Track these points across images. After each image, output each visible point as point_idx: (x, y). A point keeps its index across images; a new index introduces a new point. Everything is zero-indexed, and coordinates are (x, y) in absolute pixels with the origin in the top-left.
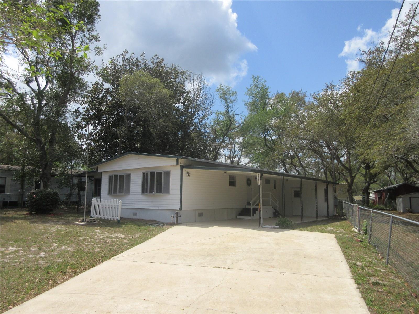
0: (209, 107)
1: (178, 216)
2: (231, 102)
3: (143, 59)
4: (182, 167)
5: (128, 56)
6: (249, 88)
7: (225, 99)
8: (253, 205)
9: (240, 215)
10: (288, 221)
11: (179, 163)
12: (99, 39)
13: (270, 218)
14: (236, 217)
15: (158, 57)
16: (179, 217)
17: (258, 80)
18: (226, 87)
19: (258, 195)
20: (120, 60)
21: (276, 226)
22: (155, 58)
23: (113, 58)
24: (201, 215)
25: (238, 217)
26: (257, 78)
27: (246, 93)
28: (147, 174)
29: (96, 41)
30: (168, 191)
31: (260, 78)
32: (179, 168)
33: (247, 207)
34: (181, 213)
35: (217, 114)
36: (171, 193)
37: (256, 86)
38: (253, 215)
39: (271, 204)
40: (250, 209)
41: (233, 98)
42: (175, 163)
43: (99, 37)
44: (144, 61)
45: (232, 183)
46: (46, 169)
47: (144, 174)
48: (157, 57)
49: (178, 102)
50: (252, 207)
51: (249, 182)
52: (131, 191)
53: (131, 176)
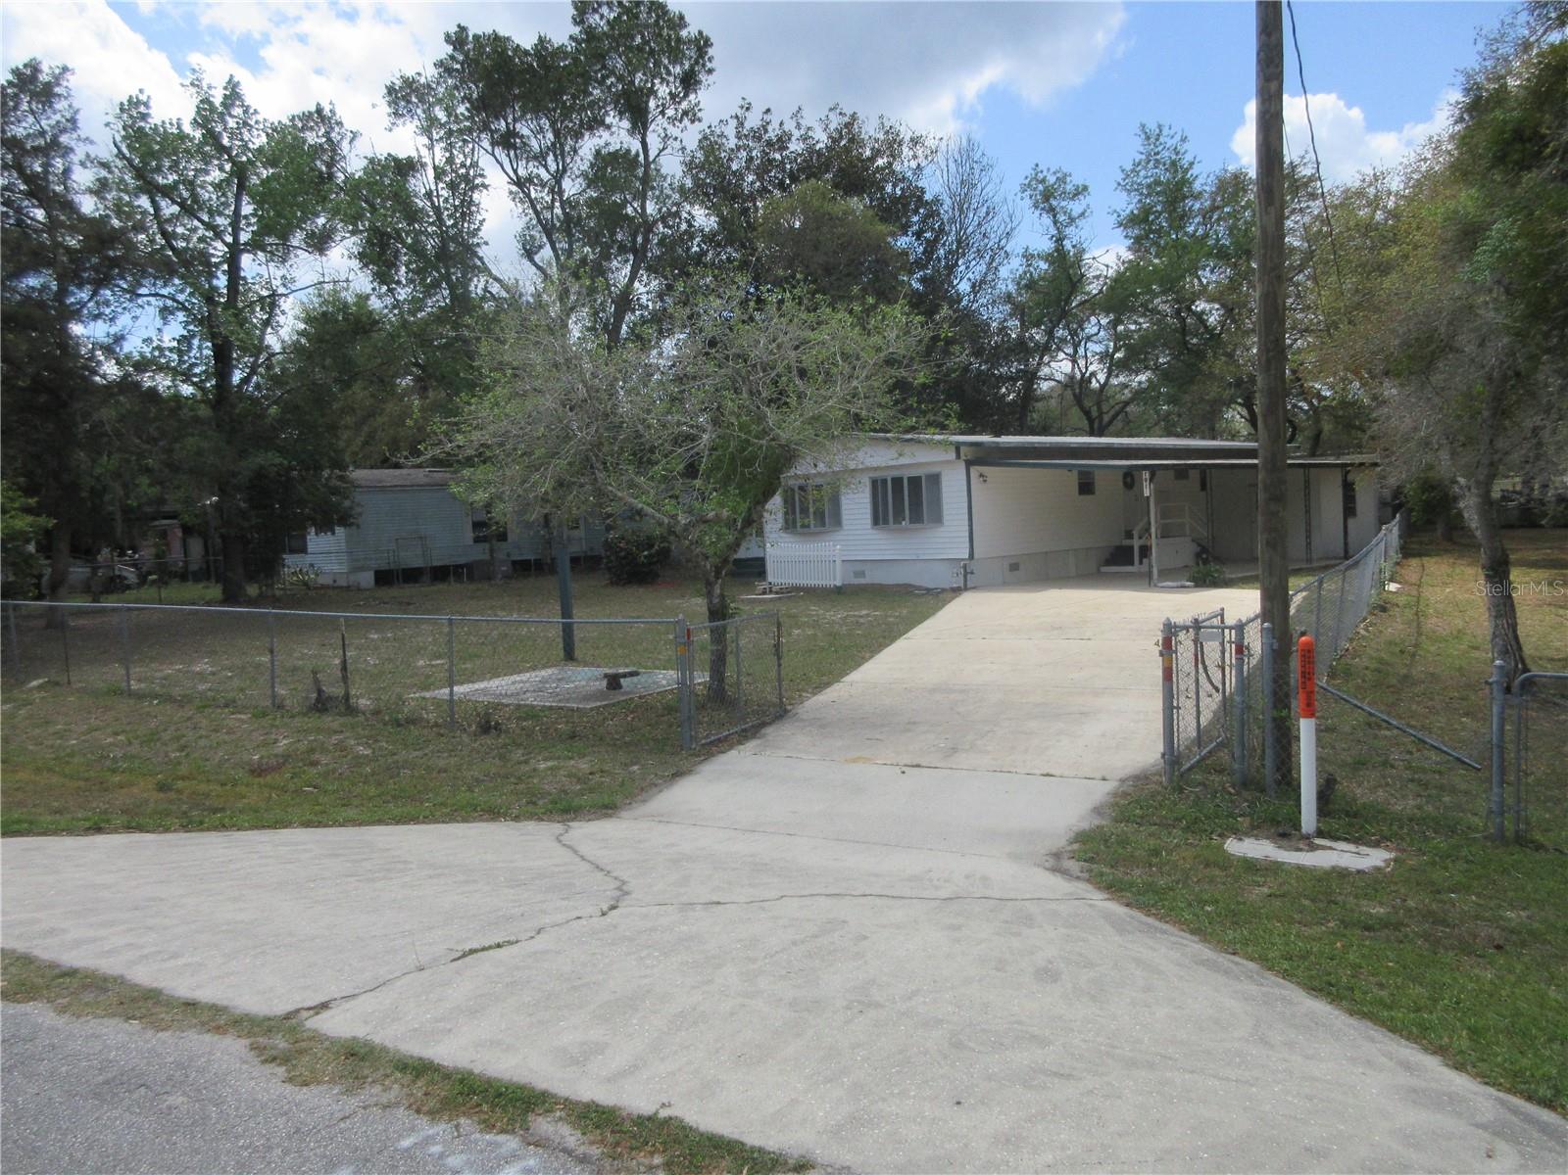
0: (1003, 243)
1: (967, 573)
2: (1072, 220)
3: (798, 126)
4: (969, 464)
5: (753, 121)
6: (1129, 167)
7: (1052, 210)
8: (1140, 538)
9: (1109, 562)
10: (1217, 571)
11: (962, 454)
12: (699, 115)
13: (1186, 566)
14: (1099, 570)
15: (840, 114)
16: (969, 576)
17: (1162, 140)
18: (1055, 173)
19: (1146, 519)
20: (730, 130)
21: (1189, 583)
22: (832, 116)
23: (710, 127)
24: (1014, 567)
25: (1104, 569)
26: (1157, 131)
27: (1119, 184)
28: (884, 481)
29: (693, 122)
30: (938, 519)
31: (1165, 131)
32: (963, 466)
33: (1127, 542)
34: (973, 566)
35: (1028, 257)
36: (946, 523)
37: (1152, 158)
38: (1141, 563)
39: (1188, 533)
40: (1131, 548)
41: (1076, 207)
42: (954, 455)
43: (700, 110)
44: (802, 132)
45: (1086, 487)
47: (874, 482)
48: (838, 111)
49: (904, 231)
50: (1136, 543)
51: (1129, 480)
52: (844, 522)
53: (842, 487)
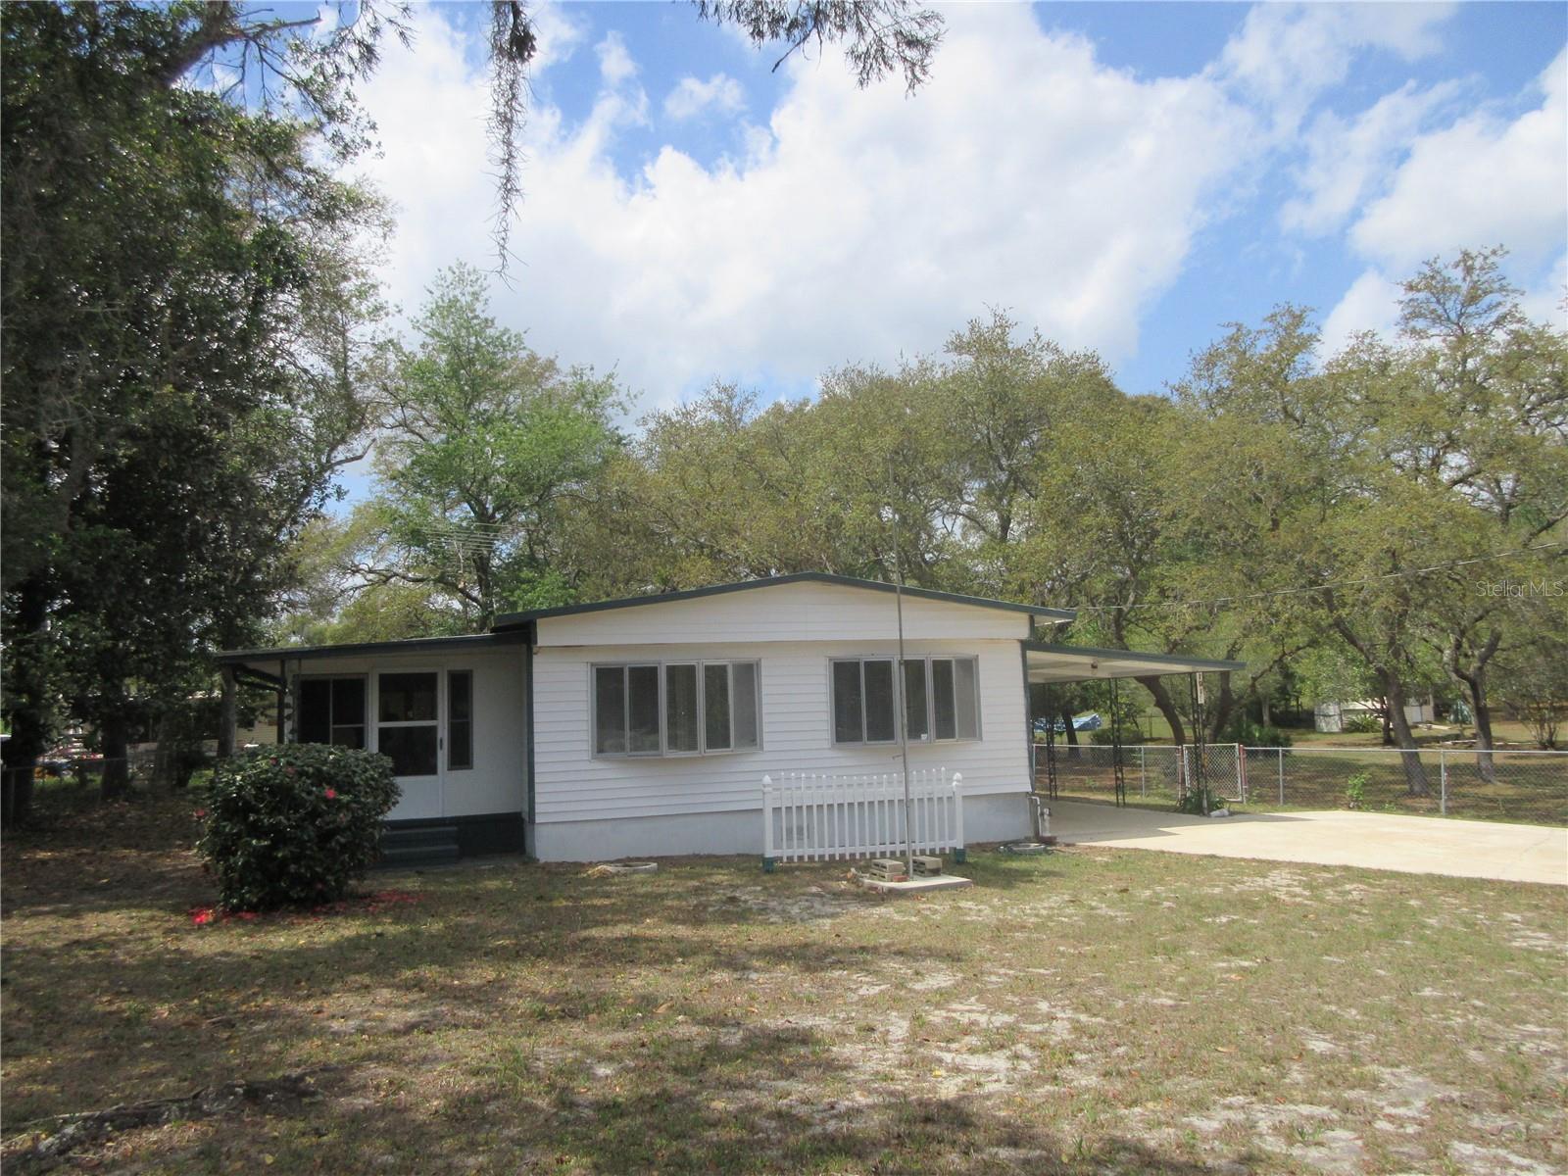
36: (985, 737)
52: (766, 737)
53: (764, 672)
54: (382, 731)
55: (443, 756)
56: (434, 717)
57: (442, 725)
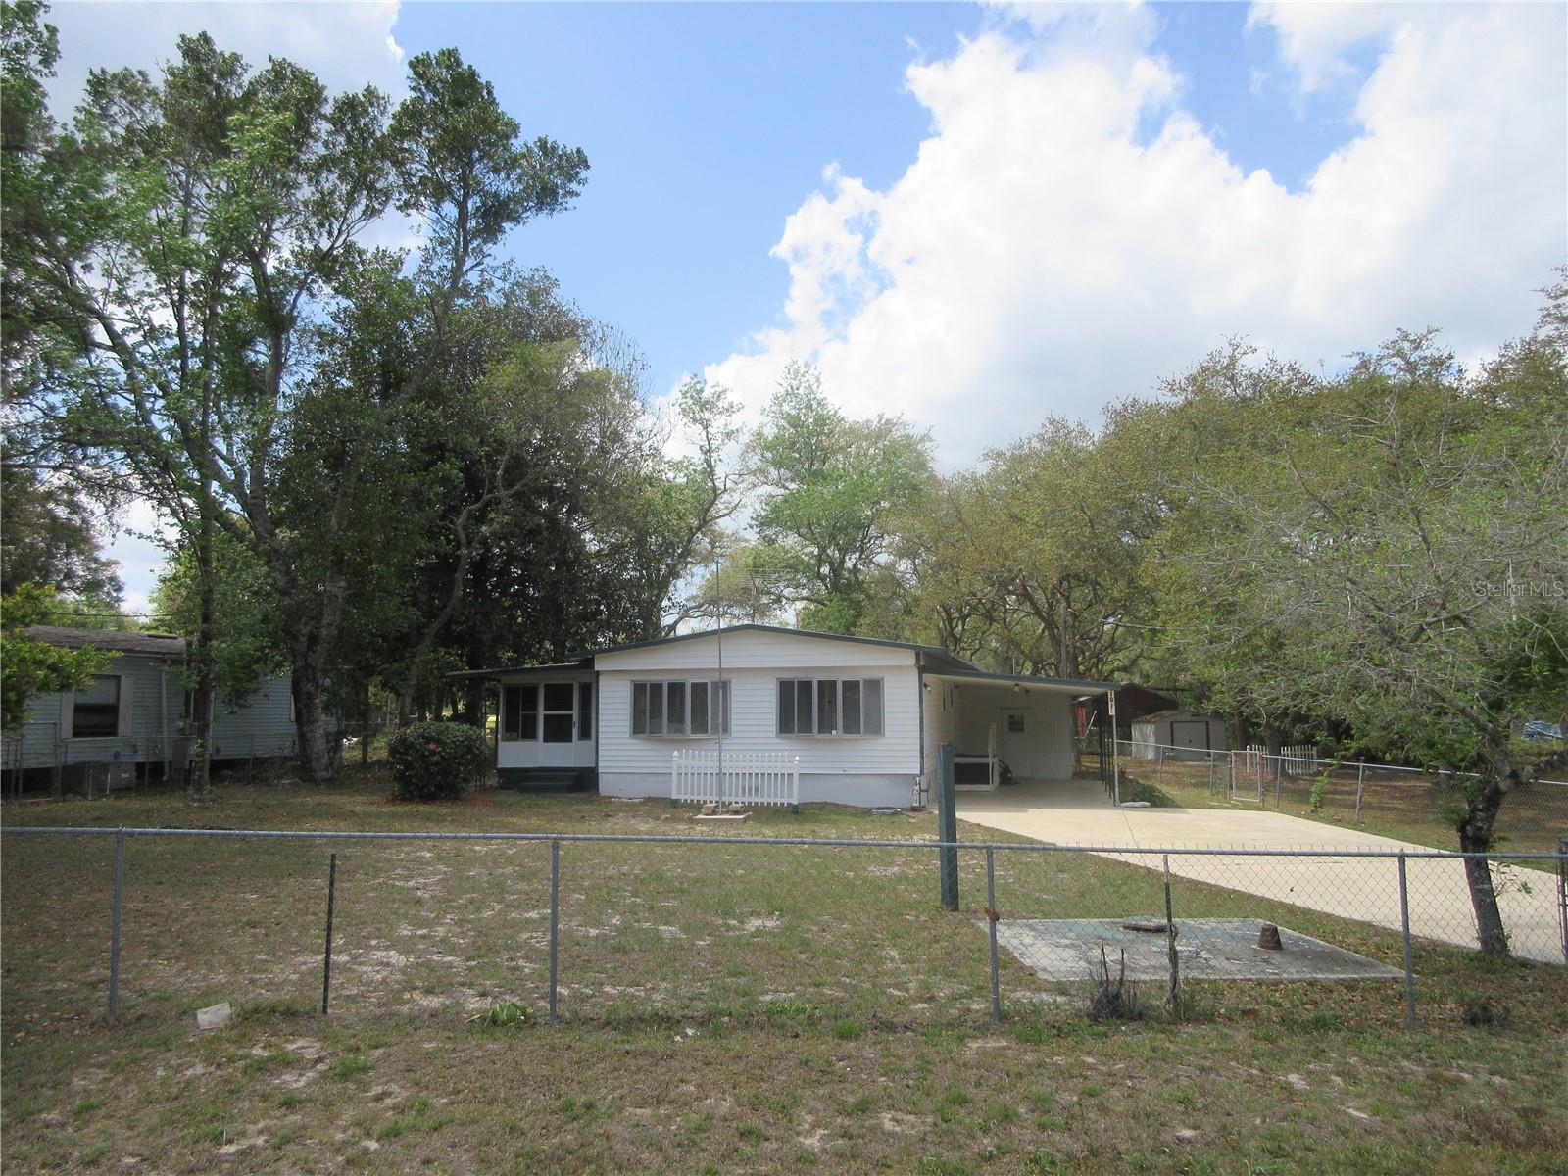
4: (922, 670)
16: (923, 793)
30: (877, 730)
32: (915, 673)
36: (888, 733)
46: (314, 652)
52: (734, 729)
53: (733, 686)
54: (546, 717)
55: (575, 732)
56: (571, 709)
57: (575, 713)
